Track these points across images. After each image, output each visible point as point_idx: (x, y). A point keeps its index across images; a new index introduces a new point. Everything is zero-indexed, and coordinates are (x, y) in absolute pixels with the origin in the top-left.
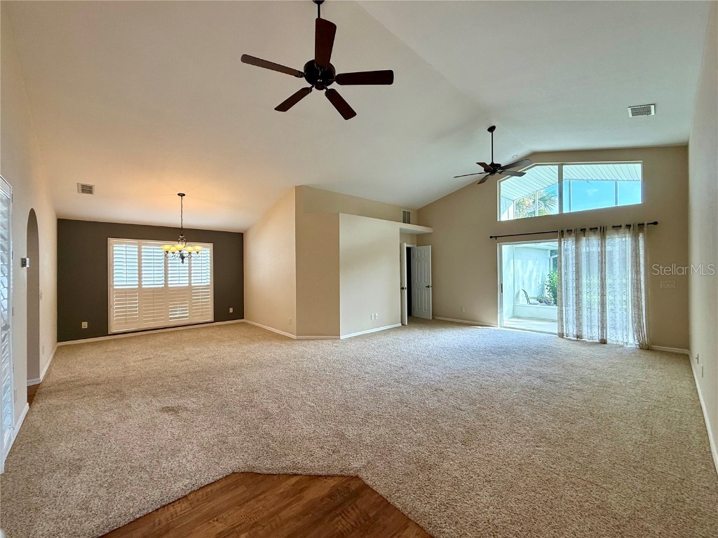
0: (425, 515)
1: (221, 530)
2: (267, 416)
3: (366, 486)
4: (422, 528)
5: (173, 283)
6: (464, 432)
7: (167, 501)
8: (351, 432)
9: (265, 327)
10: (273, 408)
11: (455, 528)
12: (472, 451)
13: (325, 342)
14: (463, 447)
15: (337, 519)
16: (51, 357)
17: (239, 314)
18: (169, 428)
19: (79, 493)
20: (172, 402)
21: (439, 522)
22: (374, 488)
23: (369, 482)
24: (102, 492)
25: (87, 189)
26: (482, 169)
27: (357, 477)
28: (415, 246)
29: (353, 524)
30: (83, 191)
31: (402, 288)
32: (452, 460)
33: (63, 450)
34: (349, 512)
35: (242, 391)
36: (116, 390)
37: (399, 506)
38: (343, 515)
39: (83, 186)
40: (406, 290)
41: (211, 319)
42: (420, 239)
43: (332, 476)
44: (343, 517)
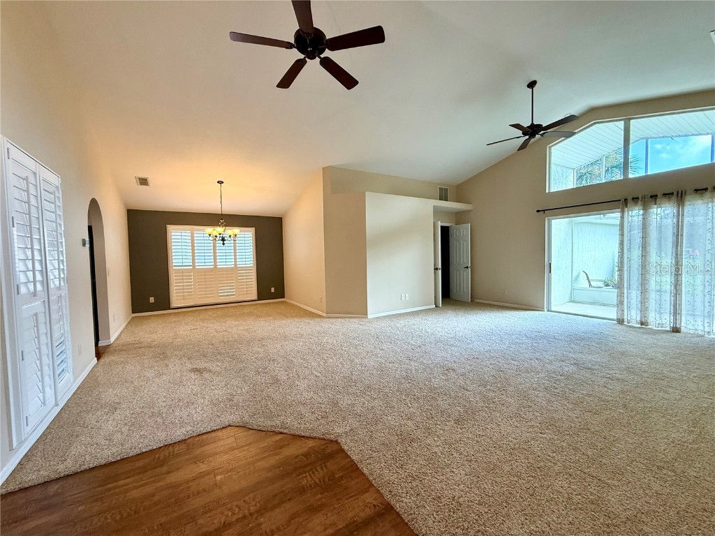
0: (389, 483)
1: (204, 470)
2: (276, 381)
3: (342, 451)
4: (382, 495)
5: (220, 265)
6: (462, 411)
7: (169, 441)
8: (345, 401)
9: (298, 304)
10: (282, 376)
11: (415, 499)
12: (464, 430)
13: (351, 320)
14: (455, 425)
15: (304, 475)
16: (124, 325)
17: (280, 293)
18: (193, 384)
19: (109, 426)
20: (201, 364)
21: (401, 491)
22: (349, 453)
23: (346, 448)
24: (125, 429)
25: (144, 182)
27: (336, 441)
28: (454, 225)
29: (317, 481)
30: (141, 184)
31: (436, 269)
32: (438, 436)
33: (109, 395)
34: (317, 471)
35: (261, 359)
36: (162, 353)
37: (365, 471)
38: (311, 472)
39: (140, 179)
40: (440, 271)
41: (255, 297)
42: (460, 217)
43: (315, 438)
44: (310, 475)
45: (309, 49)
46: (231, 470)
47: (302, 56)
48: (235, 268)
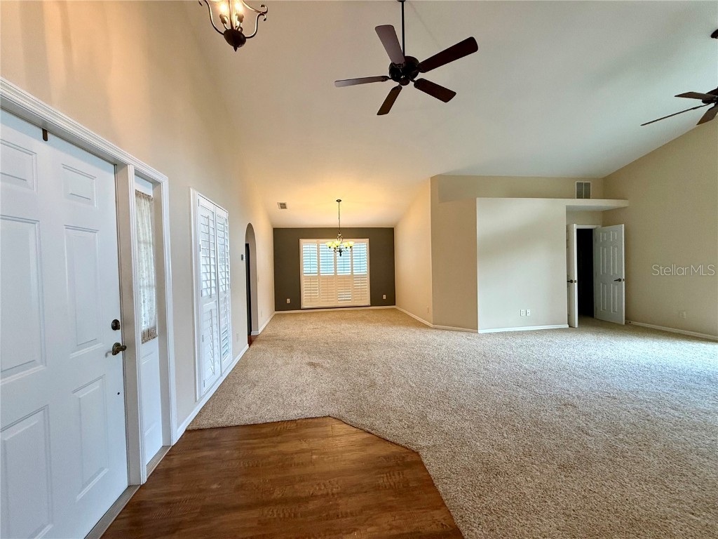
0: (462, 509)
1: (305, 447)
2: (373, 384)
3: (422, 463)
4: (452, 517)
5: (340, 273)
6: (572, 456)
7: (285, 419)
8: (433, 416)
9: (407, 312)
10: (380, 380)
11: (487, 533)
12: (569, 479)
13: (459, 334)
14: (558, 471)
15: (382, 475)
16: (269, 320)
17: (392, 301)
18: (308, 376)
19: (249, 398)
20: (315, 360)
21: (473, 520)
22: (427, 467)
23: (425, 461)
24: (258, 402)
25: (283, 206)
26: (699, 102)
27: (418, 453)
28: (600, 226)
29: (392, 484)
30: (282, 208)
31: (570, 282)
32: (532, 477)
33: (253, 374)
34: (394, 475)
35: (365, 362)
36: (289, 346)
37: (440, 489)
38: (388, 474)
39: (281, 204)
40: (576, 284)
41: (368, 303)
42: (608, 217)
43: (397, 445)
44: (387, 476)
45: (402, 77)
46: (324, 453)
47: (397, 84)
48: (352, 276)
